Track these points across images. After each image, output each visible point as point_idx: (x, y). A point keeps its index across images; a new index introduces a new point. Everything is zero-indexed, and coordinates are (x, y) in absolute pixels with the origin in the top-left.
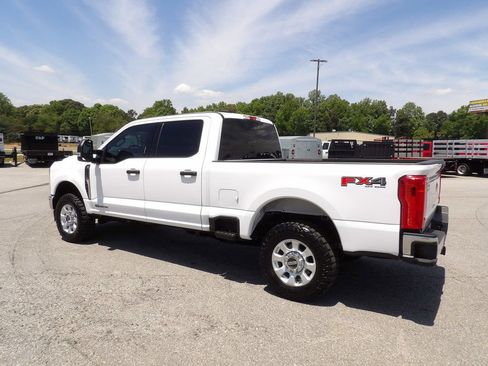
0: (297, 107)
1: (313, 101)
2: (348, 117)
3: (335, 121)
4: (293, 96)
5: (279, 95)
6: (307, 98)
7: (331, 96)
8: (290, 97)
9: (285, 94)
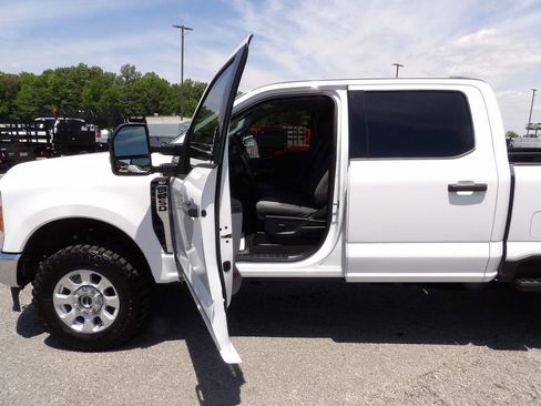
0: (107, 84)
1: (127, 77)
2: (169, 99)
3: (155, 103)
4: (100, 70)
5: (82, 68)
6: (119, 74)
7: (148, 74)
8: (95, 72)
9: (90, 66)
